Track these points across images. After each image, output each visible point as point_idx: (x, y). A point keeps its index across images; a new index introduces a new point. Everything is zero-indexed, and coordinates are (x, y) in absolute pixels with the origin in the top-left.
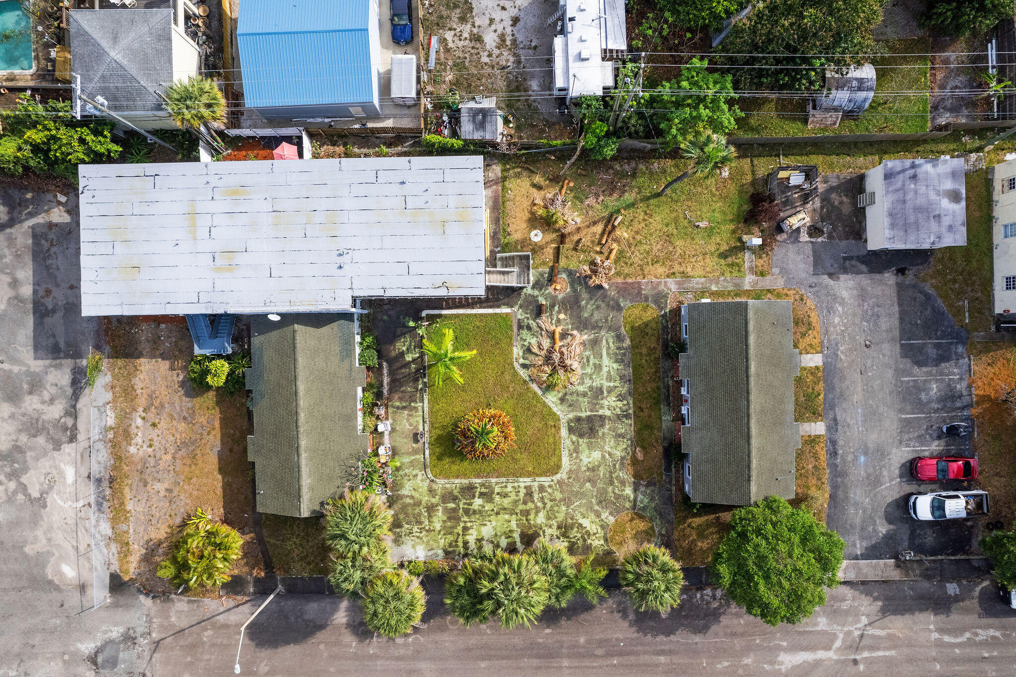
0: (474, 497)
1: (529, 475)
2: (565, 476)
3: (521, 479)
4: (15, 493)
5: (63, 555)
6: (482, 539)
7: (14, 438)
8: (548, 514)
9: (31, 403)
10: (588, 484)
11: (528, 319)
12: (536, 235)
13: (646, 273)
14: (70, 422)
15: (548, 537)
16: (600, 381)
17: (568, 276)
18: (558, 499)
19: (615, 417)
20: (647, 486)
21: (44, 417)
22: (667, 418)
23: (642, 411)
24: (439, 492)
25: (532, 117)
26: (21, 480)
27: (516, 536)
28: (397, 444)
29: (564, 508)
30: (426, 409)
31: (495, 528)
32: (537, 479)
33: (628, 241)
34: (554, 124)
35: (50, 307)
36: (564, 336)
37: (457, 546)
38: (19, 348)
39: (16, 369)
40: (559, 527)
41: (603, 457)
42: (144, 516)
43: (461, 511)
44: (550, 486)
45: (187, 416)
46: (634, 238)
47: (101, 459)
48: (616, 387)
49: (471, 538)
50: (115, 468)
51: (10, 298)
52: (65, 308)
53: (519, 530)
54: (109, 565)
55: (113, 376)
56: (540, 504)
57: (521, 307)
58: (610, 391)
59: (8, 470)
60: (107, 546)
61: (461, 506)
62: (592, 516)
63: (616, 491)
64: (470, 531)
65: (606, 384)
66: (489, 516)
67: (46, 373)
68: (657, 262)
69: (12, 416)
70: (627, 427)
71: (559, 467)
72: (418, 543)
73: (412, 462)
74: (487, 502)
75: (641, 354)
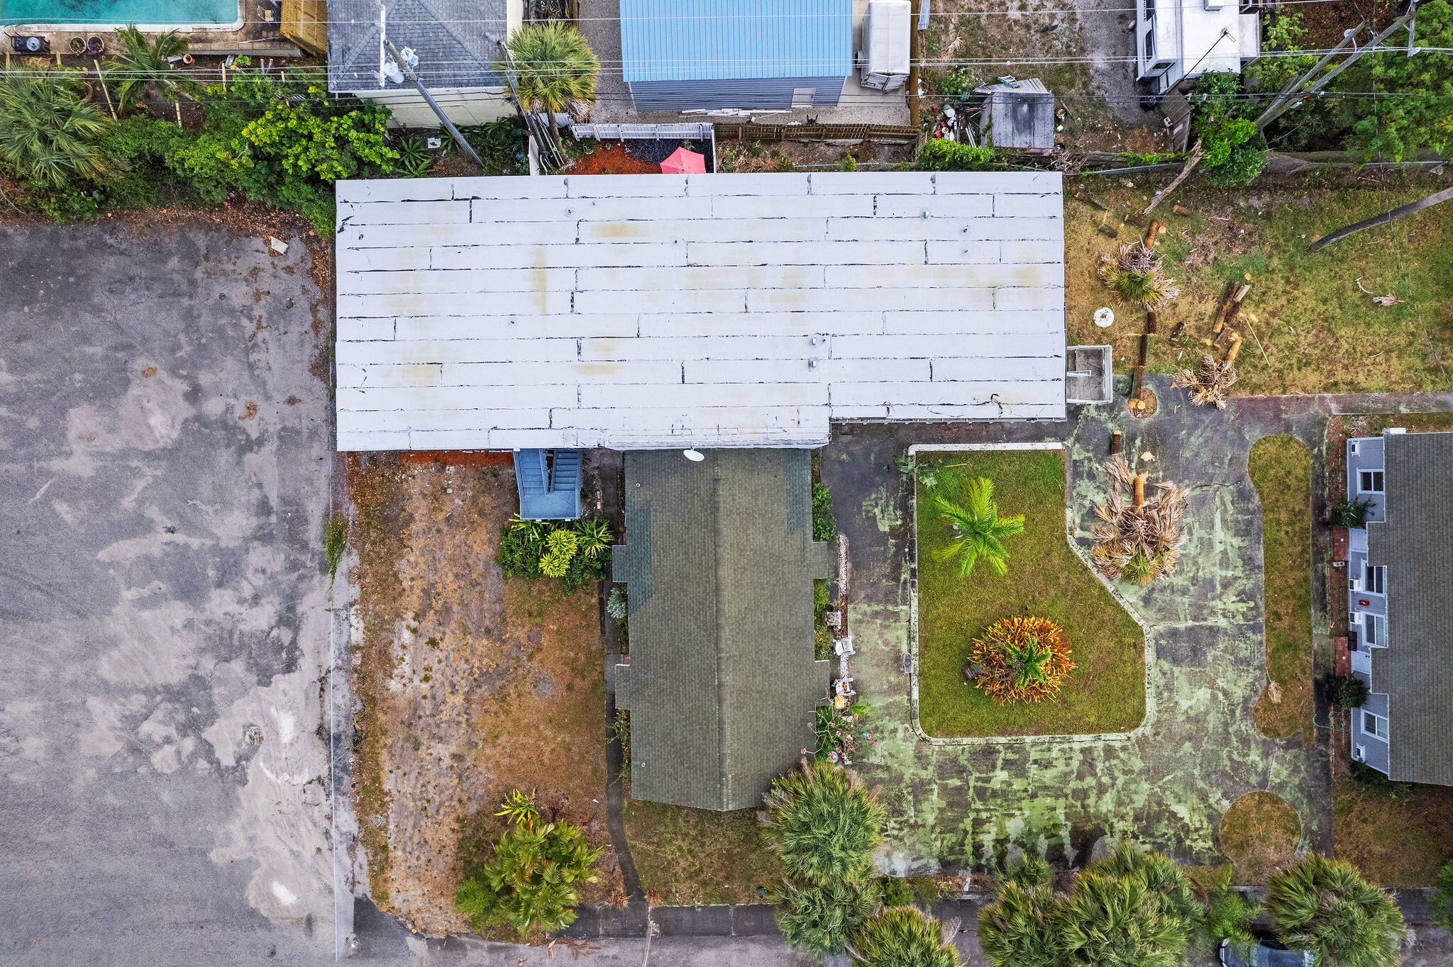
0: (994, 767)
1: (1090, 730)
2: (1148, 731)
3: (1076, 737)
4: (193, 756)
5: (275, 867)
6: (1007, 840)
7: (192, 661)
8: (1119, 797)
9: (221, 603)
10: (1188, 745)
11: (1090, 460)
12: (1103, 316)
13: (1288, 383)
14: (286, 636)
15: (1117, 836)
16: (1212, 570)
17: (1158, 387)
18: (1137, 770)
19: (1235, 630)
20: (1286, 748)
21: (242, 627)
22: (1321, 633)
23: (1280, 619)
24: (934, 759)
25: (1095, 116)
26: (204, 735)
27: (1064, 833)
28: (862, 677)
29: (1146, 786)
30: (915, 617)
31: (1027, 822)
32: (1103, 736)
33: (1258, 328)
34: (1131, 127)
35: (254, 436)
36: (1150, 490)
37: (962, 852)
38: (201, 506)
39: (195, 543)
40: (1137, 819)
41: (1214, 698)
42: (414, 801)
43: (971, 791)
44: (1124, 749)
45: (491, 627)
46: (1268, 324)
47: (340, 701)
48: (1236, 578)
49: (988, 839)
50: (364, 717)
51: (186, 420)
52: (280, 438)
53: (1069, 824)
54: (353, 884)
55: (364, 557)
56: (1106, 780)
57: (1078, 440)
58: (1226, 585)
59: (181, 717)
60: (351, 850)
61: (972, 783)
62: (1194, 799)
63: (1235, 756)
64: (987, 826)
65: (1220, 573)
66: (1020, 800)
67: (247, 551)
68: (1307, 364)
69: (189, 625)
70: (1255, 645)
71: (1141, 715)
72: (897, 848)
73: (887, 707)
74: (1017, 776)
75: (1278, 522)
